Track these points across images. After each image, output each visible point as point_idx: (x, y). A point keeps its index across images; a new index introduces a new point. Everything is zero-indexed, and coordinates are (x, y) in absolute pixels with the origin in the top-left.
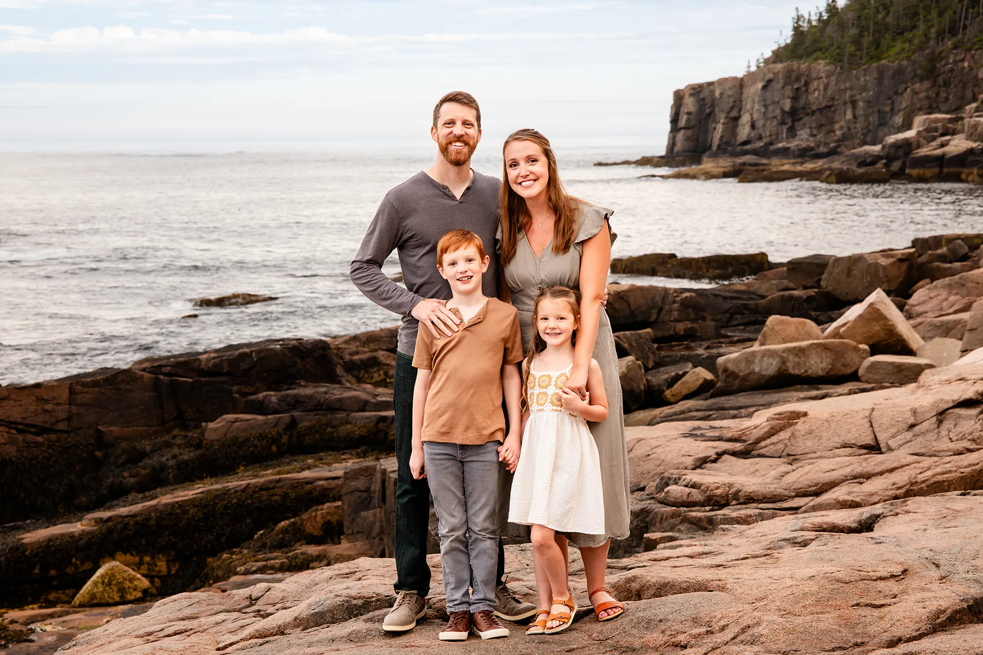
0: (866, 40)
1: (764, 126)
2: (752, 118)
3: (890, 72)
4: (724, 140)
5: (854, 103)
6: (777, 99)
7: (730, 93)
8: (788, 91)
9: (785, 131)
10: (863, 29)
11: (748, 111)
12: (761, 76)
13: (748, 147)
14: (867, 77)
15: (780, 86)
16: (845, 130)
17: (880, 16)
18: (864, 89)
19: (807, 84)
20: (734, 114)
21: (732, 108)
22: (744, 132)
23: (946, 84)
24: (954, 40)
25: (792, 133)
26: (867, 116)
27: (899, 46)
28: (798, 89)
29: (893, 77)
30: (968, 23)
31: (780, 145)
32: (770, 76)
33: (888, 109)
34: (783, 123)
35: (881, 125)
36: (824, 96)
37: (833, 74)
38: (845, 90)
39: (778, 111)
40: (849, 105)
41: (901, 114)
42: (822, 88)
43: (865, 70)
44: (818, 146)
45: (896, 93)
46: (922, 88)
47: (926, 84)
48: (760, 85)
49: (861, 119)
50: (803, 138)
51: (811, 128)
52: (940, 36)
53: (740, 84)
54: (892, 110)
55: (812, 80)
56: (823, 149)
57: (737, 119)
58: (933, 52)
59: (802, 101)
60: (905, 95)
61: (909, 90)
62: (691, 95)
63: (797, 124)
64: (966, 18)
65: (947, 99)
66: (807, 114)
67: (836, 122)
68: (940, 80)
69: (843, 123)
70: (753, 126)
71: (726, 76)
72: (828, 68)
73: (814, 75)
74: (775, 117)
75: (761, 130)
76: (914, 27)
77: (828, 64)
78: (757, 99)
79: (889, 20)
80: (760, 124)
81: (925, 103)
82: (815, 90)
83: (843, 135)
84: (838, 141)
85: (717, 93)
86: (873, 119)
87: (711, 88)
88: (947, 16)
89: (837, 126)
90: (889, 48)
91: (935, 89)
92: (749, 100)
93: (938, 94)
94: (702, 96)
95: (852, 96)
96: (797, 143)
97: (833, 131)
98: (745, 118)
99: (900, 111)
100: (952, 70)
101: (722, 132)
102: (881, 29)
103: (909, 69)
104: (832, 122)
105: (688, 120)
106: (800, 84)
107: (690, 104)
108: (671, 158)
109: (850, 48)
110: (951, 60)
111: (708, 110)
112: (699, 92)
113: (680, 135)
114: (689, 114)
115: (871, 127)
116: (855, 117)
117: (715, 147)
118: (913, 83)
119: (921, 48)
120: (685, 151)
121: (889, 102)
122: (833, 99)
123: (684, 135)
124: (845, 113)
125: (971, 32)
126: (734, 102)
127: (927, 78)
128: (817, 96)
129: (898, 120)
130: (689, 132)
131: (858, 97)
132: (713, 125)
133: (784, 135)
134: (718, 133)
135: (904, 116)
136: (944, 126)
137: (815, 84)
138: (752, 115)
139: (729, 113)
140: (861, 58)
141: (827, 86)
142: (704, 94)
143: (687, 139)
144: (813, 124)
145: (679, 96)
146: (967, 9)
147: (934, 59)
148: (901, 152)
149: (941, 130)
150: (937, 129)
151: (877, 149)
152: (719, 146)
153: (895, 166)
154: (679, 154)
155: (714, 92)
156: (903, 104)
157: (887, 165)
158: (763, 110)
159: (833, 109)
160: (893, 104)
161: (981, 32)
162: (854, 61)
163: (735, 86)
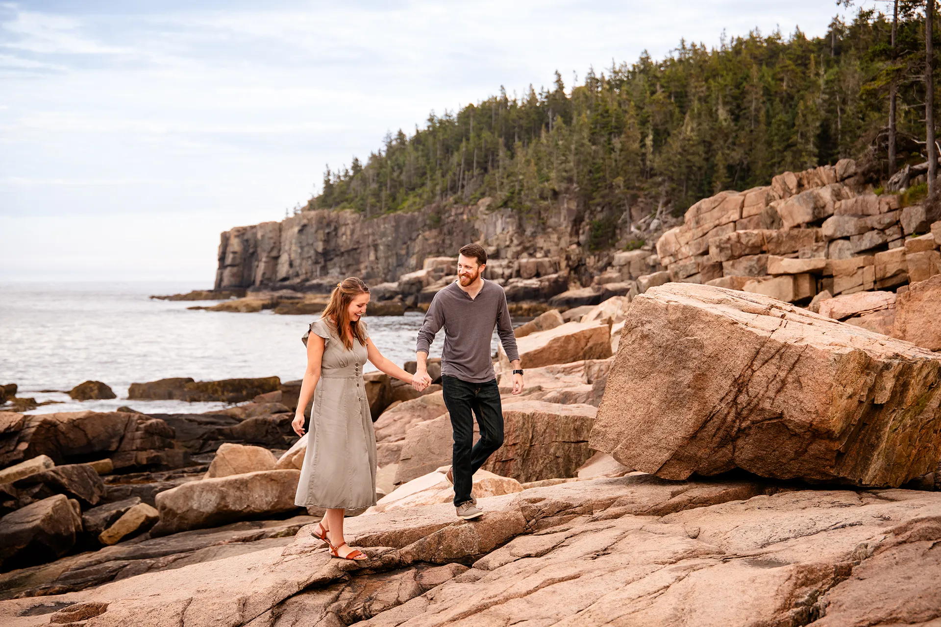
0: (384, 194)
1: (301, 265)
2: (290, 257)
3: (405, 221)
4: (267, 276)
5: (376, 247)
6: (311, 242)
7: (271, 235)
8: (321, 235)
9: (318, 269)
10: (382, 185)
11: (286, 251)
12: (297, 221)
13: (287, 283)
14: (385, 225)
15: (313, 230)
16: (369, 269)
17: (395, 174)
18: (384, 235)
19: (336, 229)
20: (274, 254)
21: (272, 249)
22: (283, 269)
23: (450, 233)
24: (455, 196)
25: (325, 271)
26: (387, 258)
27: (411, 199)
28: (328, 233)
29: (407, 225)
30: (465, 183)
31: (315, 282)
32: (305, 221)
33: (403, 252)
35: (399, 266)
36: (351, 240)
37: (357, 221)
38: (368, 235)
39: (312, 252)
40: (372, 248)
41: (415, 257)
42: (349, 233)
43: (384, 219)
45: (410, 239)
46: (431, 235)
47: (434, 232)
48: (298, 230)
49: (382, 261)
50: (333, 276)
51: (340, 267)
52: (444, 193)
53: (279, 228)
54: (407, 253)
55: (341, 226)
57: (277, 258)
58: (438, 206)
59: (333, 244)
60: (418, 241)
61: (420, 237)
62: (237, 236)
64: (464, 179)
65: (451, 245)
66: (337, 255)
67: (362, 262)
68: (445, 229)
69: (367, 264)
70: (291, 265)
71: (267, 221)
72: (354, 216)
73: (342, 222)
74: (310, 257)
75: (298, 269)
76: (421, 185)
77: (354, 213)
78: (294, 241)
79: (403, 177)
80: (297, 262)
81: (434, 248)
82: (343, 234)
83: (368, 273)
85: (259, 236)
86: (393, 261)
87: (254, 230)
88: (449, 176)
89: (362, 266)
90: (403, 200)
91: (441, 237)
93: (443, 241)
94: (246, 237)
95: (374, 241)
96: (329, 280)
97: (359, 270)
98: (284, 258)
99: (413, 254)
100: (454, 221)
101: (265, 269)
102: (397, 185)
103: (420, 219)
104: (358, 262)
105: (234, 259)
106: (331, 229)
107: (235, 245)
108: (218, 292)
109: (371, 200)
110: (453, 213)
111: (251, 251)
112: (243, 234)
113: (227, 272)
114: (234, 253)
115: (390, 268)
116: (377, 258)
117: (258, 283)
118: (424, 231)
119: (429, 202)
120: (231, 286)
121: (405, 246)
122: (358, 242)
123: (231, 271)
124: (368, 255)
125: (468, 190)
126: (275, 243)
127: (435, 228)
128: (344, 240)
129: (413, 261)
130: (235, 269)
131: (379, 241)
132: (256, 263)
133: (318, 273)
134: (260, 269)
135: (417, 259)
136: (448, 268)
137: (343, 229)
138: (289, 255)
139: (270, 252)
140: (381, 209)
141: (353, 232)
142: (248, 236)
143: (233, 275)
144: (343, 265)
145: (225, 238)
146: (464, 172)
147: (439, 212)
148: (414, 289)
149: (445, 272)
150: (442, 271)
151: (394, 286)
152: (262, 282)
153: (409, 301)
154: (226, 288)
155: (255, 234)
156: (417, 249)
157: (402, 300)
158: (299, 251)
159: (359, 251)
160: (408, 248)
161: (476, 190)
162: (375, 211)
163: (274, 230)
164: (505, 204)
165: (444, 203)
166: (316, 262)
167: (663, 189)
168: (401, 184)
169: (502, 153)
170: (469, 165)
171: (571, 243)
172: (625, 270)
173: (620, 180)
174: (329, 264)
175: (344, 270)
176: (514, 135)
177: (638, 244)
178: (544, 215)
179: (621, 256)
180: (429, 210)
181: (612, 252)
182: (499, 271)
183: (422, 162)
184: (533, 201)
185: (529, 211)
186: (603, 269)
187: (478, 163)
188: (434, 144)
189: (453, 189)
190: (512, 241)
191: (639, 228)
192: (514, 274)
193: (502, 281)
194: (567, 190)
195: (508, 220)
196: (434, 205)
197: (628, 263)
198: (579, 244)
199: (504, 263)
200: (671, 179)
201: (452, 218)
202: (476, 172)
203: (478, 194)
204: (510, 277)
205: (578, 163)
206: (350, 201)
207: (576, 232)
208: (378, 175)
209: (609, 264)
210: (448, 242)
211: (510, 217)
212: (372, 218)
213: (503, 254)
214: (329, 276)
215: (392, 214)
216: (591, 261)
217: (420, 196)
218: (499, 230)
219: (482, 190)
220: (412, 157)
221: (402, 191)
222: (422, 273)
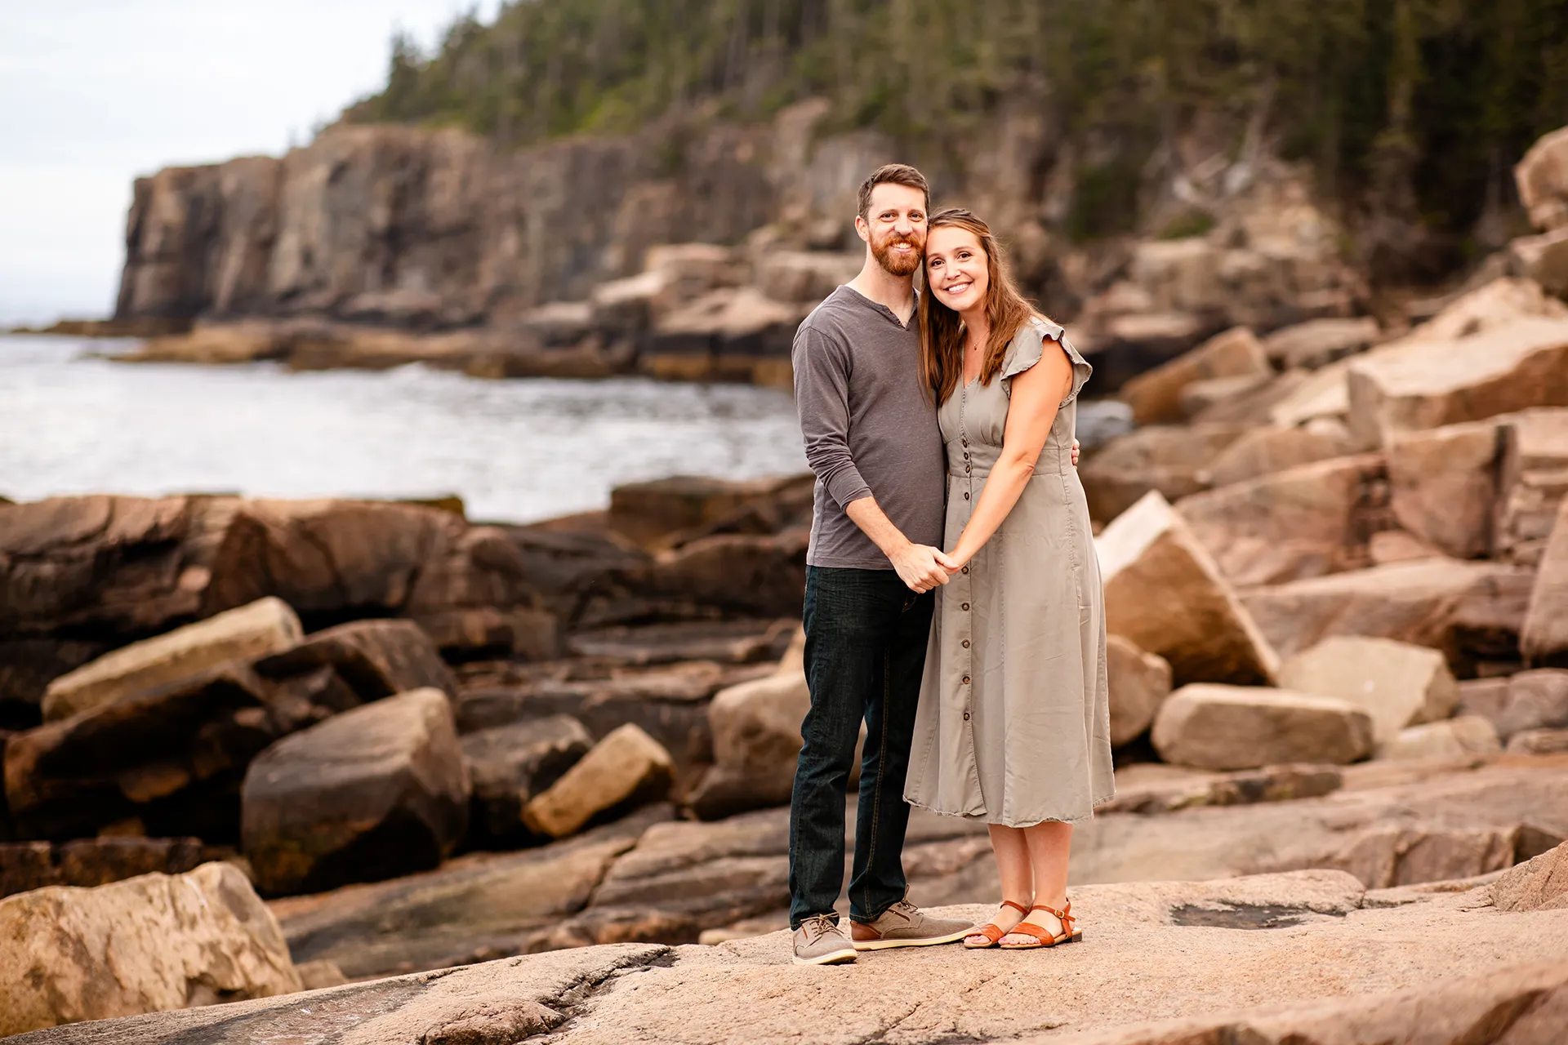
0: (546, 90)
1: (330, 258)
2: (304, 240)
3: (596, 159)
5: (519, 220)
6: (358, 203)
7: (257, 185)
8: (383, 186)
9: (373, 271)
10: (537, 71)
11: (295, 225)
12: (325, 154)
13: (300, 301)
14: (544, 169)
15: (364, 176)
17: (570, 45)
18: (540, 191)
19: (422, 175)
20: (265, 230)
21: (260, 220)
22: (286, 270)
23: (707, 188)
24: (719, 101)
25: (389, 277)
26: (547, 247)
27: (610, 108)
28: (401, 184)
30: (745, 67)
31: (367, 302)
32: (344, 155)
33: (589, 236)
36: (460, 202)
37: (478, 157)
38: (504, 189)
39: (360, 229)
40: (511, 222)
41: (618, 247)
42: (455, 182)
43: (545, 151)
45: (608, 203)
46: (658, 195)
47: (667, 189)
48: (322, 173)
49: (535, 254)
50: (410, 289)
51: (428, 267)
53: (279, 170)
54: (599, 239)
55: (435, 166)
57: (270, 242)
58: (678, 123)
59: (411, 210)
60: (625, 206)
61: (631, 198)
62: (172, 187)
63: (400, 257)
64: (742, 58)
66: (421, 237)
67: (485, 259)
69: (497, 261)
70: (307, 258)
72: (468, 144)
73: (439, 156)
74: (353, 242)
75: (323, 270)
77: (468, 134)
78: (315, 203)
79: (592, 52)
80: (322, 254)
82: (442, 187)
83: (498, 286)
85: (228, 189)
86: (562, 256)
87: (217, 174)
88: (705, 51)
89: (485, 268)
90: (590, 107)
91: (685, 201)
92: (300, 204)
93: (689, 211)
94: (194, 191)
95: (516, 204)
96: (401, 296)
97: (478, 278)
98: (289, 245)
99: (613, 239)
100: (716, 162)
102: (574, 69)
103: (632, 154)
104: (474, 257)
105: (163, 243)
107: (168, 207)
108: (123, 321)
109: (511, 106)
110: (715, 142)
111: (206, 222)
112: (189, 182)
113: (147, 276)
114: (166, 227)
115: (556, 272)
116: (522, 249)
117: (222, 301)
118: (642, 184)
119: (655, 113)
120: (155, 308)
121: (594, 221)
122: (478, 207)
123: (155, 273)
124: (502, 240)
125: (757, 85)
126: (266, 206)
127: (668, 177)
128: (443, 198)
129: (612, 258)
130: (166, 269)
131: (529, 206)
132: (219, 254)
133: (374, 282)
134: (231, 266)
135: (624, 254)
136: (714, 272)
137: (442, 174)
138: (304, 234)
139: (253, 228)
140: (535, 125)
141: (465, 182)
142: (201, 185)
143: (163, 282)
144: (436, 263)
145: (144, 191)
147: (682, 139)
148: (630, 323)
149: (707, 280)
150: (699, 280)
151: (575, 314)
152: (231, 300)
153: (621, 351)
154: (144, 312)
155: (216, 185)
157: (604, 347)
158: (328, 224)
159: (478, 228)
160: (599, 224)
161: (772, 85)
162: (520, 133)
163: (267, 174)
164: (867, 117)
165: (691, 117)
166: (368, 256)
167: (1262, 94)
168: (586, 68)
171: (1022, 220)
172: (1165, 288)
173: (1154, 69)
174: (402, 262)
175: (438, 273)
177: (1197, 225)
178: (961, 147)
179: (1155, 254)
180: (657, 134)
181: (1128, 245)
184: (937, 114)
185: (925, 136)
186: (1103, 287)
189: (717, 82)
191: (1197, 186)
194: (1021, 90)
196: (666, 121)
197: (1172, 273)
198: (1045, 223)
200: (1282, 70)
201: (712, 154)
202: (773, 41)
203: (776, 98)
205: (1046, 24)
206: (457, 106)
207: (1036, 192)
209: (1122, 273)
212: (513, 148)
214: (401, 289)
215: (561, 141)
216: (1074, 265)
217: (633, 96)
219: (788, 85)
221: (587, 84)
222: (647, 285)
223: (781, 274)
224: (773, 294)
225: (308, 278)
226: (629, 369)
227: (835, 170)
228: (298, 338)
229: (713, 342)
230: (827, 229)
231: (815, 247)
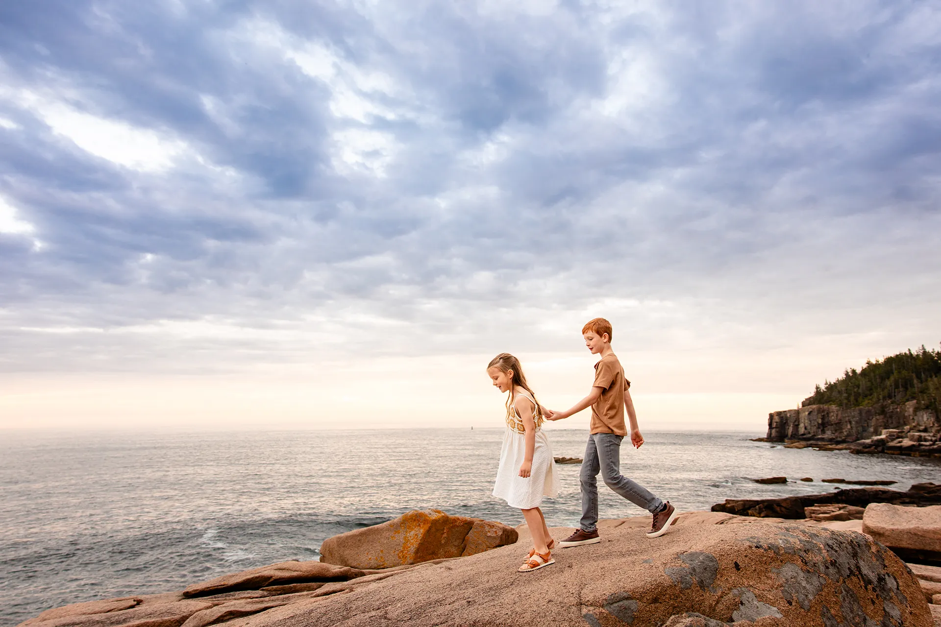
0: (852, 398)
1: (811, 429)
2: (805, 425)
3: (865, 411)
4: (794, 433)
5: (850, 422)
6: (815, 419)
7: (794, 415)
8: (820, 416)
9: (820, 431)
10: (849, 395)
11: (803, 422)
12: (807, 410)
13: (805, 436)
14: (854, 413)
15: (816, 414)
16: (848, 432)
17: (856, 390)
18: (854, 417)
19: (828, 414)
20: (796, 423)
21: (795, 421)
22: (802, 430)
23: (891, 417)
24: (891, 400)
25: (823, 432)
26: (857, 427)
27: (866, 402)
28: (823, 415)
29: (866, 413)
30: (896, 394)
31: (820, 437)
32: (811, 410)
33: (866, 425)
34: (819, 428)
35: (863, 431)
36: (837, 419)
37: (839, 410)
38: (846, 417)
39: (816, 423)
40: (848, 423)
41: (872, 427)
42: (835, 415)
43: (854, 410)
44: (837, 438)
45: (869, 419)
46: (880, 418)
47: (882, 417)
48: (807, 413)
49: (854, 428)
50: (828, 434)
51: (831, 431)
52: (884, 398)
53: (798, 412)
54: (868, 425)
55: (830, 412)
56: (839, 439)
57: (798, 425)
58: (882, 404)
59: (826, 420)
60: (873, 420)
61: (874, 418)
62: (777, 415)
63: (825, 429)
64: (895, 392)
65: (892, 423)
66: (829, 425)
67: (844, 429)
68: (888, 415)
69: (846, 429)
70: (806, 428)
71: (792, 409)
72: (837, 408)
73: (831, 411)
74: (815, 425)
75: (810, 430)
76: (871, 395)
77: (836, 407)
78: (806, 418)
79: (860, 391)
80: (809, 427)
81: (883, 424)
82: (832, 416)
83: (848, 434)
84: (846, 436)
85: (788, 415)
86: (860, 429)
87: (785, 413)
88: (886, 391)
89: (844, 431)
90: (862, 402)
91: (886, 419)
92: (803, 418)
93: (887, 421)
94: (781, 416)
95: (849, 419)
96: (827, 436)
97: (843, 432)
98: (802, 425)
99: (871, 426)
100: (892, 412)
101: (793, 429)
102: (857, 395)
103: (873, 410)
104: (842, 429)
105: (776, 425)
106: (825, 415)
107: (776, 419)
108: (770, 439)
109: (845, 401)
110: (891, 408)
111: (784, 422)
112: (780, 414)
113: (774, 431)
114: (776, 422)
115: (859, 432)
116: (851, 427)
117: (789, 436)
118: (876, 416)
119: (877, 403)
120: (776, 436)
121: (866, 422)
122: (841, 420)
123: (776, 430)
124: (847, 426)
125: (899, 398)
126: (796, 419)
127: (882, 415)
128: (833, 418)
130: (777, 430)
131: (852, 420)
132: (788, 427)
133: (820, 432)
134: (790, 430)
135: (874, 428)
136: (897, 435)
137: (832, 414)
138: (804, 424)
139: (794, 423)
140: (851, 405)
141: (837, 415)
143: (777, 432)
144: (833, 429)
145: (771, 416)
146: (895, 389)
147: (884, 407)
148: (880, 444)
149: (896, 436)
150: (894, 436)
151: (868, 441)
152: (791, 436)
153: (880, 449)
154: (774, 437)
155: (786, 415)
156: (873, 424)
157: (876, 448)
158: (809, 422)
159: (841, 424)
160: (868, 423)
161: (903, 398)
162: (848, 406)
163: (795, 413)
164: (927, 407)
165: (885, 403)
168: (859, 394)
169: (915, 381)
170: (897, 387)
175: (834, 432)
176: (921, 372)
180: (878, 406)
182: (929, 438)
183: (869, 384)
187: (901, 385)
188: (875, 376)
189: (890, 397)
190: (934, 424)
192: (938, 440)
193: (931, 443)
195: (930, 415)
196: (880, 404)
199: (932, 434)
201: (891, 410)
202: (901, 389)
203: (904, 400)
204: (936, 441)
206: (834, 401)
208: (846, 390)
210: (890, 421)
211: (930, 413)
212: (847, 409)
213: (929, 430)
214: (826, 434)
215: (857, 408)
217: (871, 399)
218: (925, 419)
219: (907, 397)
220: (863, 383)
221: (861, 397)
222: (883, 437)
223: (913, 436)
224: (911, 440)
225: (806, 431)
226: (882, 452)
227: (922, 417)
228: (811, 444)
229: (900, 448)
230: (922, 428)
231: (919, 431)
